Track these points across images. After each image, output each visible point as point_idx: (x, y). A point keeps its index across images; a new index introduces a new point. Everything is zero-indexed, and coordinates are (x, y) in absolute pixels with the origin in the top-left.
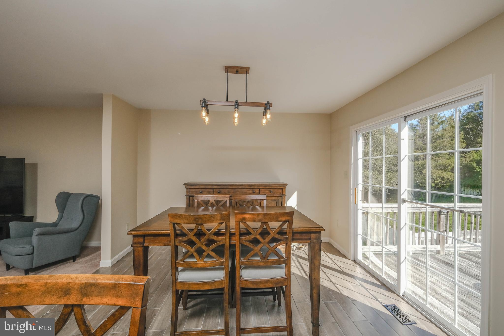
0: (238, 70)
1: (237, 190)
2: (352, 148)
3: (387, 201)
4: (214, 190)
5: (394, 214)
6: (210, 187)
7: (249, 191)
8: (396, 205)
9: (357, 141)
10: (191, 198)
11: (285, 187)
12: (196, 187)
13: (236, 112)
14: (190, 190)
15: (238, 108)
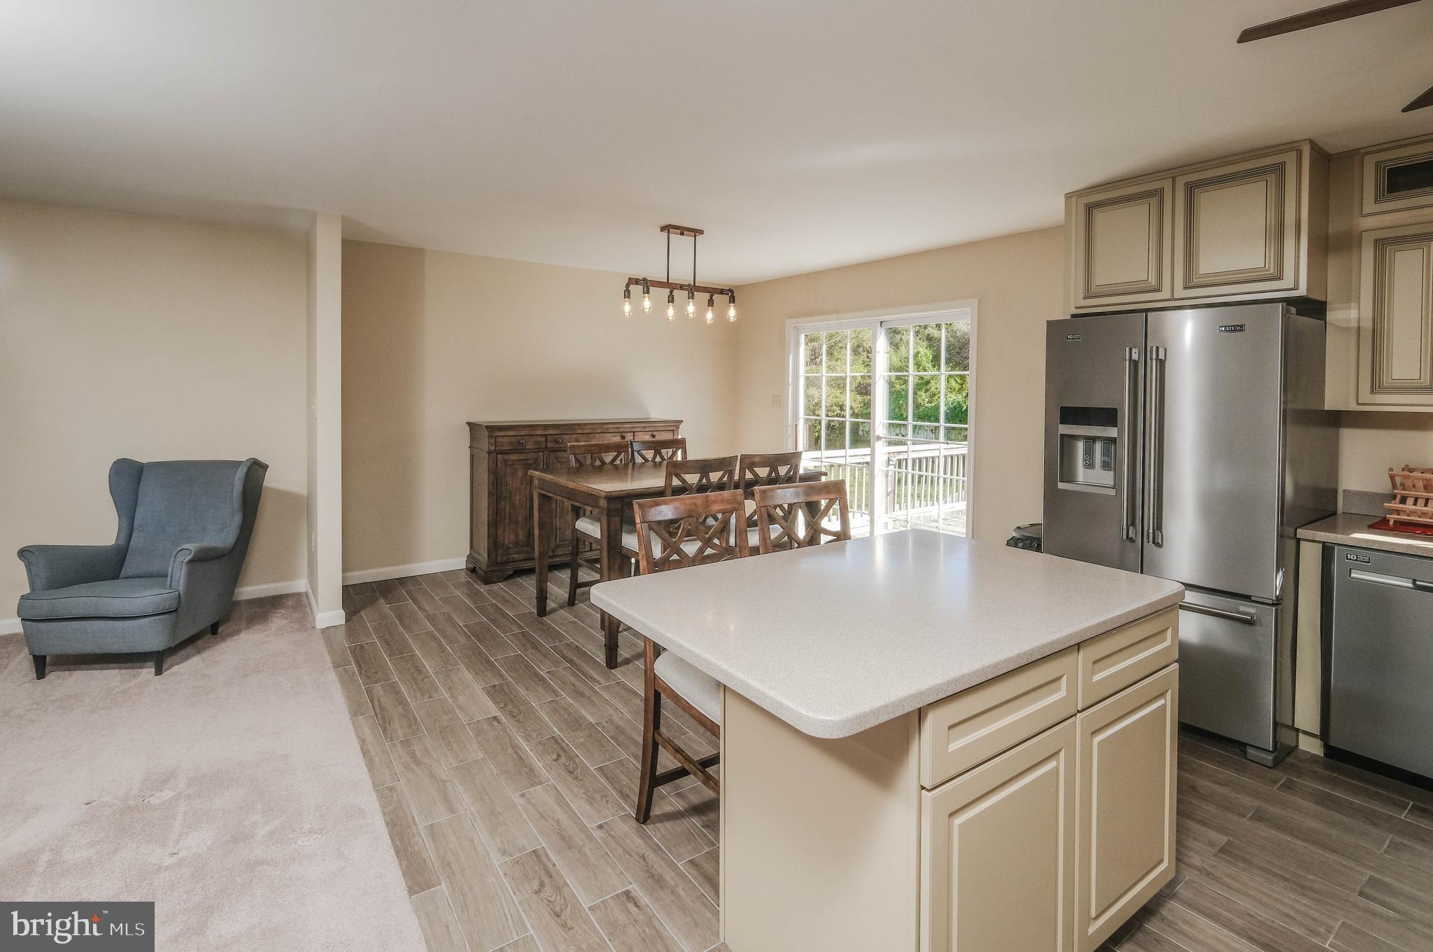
0: (683, 230)
1: (593, 435)
2: (791, 357)
3: (828, 447)
4: (549, 437)
5: (831, 469)
6: (539, 432)
7: (615, 436)
8: (867, 450)
9: (797, 345)
10: (499, 456)
11: (678, 427)
12: (512, 433)
13: (691, 304)
14: (498, 439)
15: (693, 297)
